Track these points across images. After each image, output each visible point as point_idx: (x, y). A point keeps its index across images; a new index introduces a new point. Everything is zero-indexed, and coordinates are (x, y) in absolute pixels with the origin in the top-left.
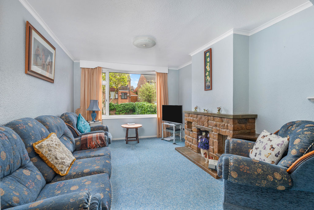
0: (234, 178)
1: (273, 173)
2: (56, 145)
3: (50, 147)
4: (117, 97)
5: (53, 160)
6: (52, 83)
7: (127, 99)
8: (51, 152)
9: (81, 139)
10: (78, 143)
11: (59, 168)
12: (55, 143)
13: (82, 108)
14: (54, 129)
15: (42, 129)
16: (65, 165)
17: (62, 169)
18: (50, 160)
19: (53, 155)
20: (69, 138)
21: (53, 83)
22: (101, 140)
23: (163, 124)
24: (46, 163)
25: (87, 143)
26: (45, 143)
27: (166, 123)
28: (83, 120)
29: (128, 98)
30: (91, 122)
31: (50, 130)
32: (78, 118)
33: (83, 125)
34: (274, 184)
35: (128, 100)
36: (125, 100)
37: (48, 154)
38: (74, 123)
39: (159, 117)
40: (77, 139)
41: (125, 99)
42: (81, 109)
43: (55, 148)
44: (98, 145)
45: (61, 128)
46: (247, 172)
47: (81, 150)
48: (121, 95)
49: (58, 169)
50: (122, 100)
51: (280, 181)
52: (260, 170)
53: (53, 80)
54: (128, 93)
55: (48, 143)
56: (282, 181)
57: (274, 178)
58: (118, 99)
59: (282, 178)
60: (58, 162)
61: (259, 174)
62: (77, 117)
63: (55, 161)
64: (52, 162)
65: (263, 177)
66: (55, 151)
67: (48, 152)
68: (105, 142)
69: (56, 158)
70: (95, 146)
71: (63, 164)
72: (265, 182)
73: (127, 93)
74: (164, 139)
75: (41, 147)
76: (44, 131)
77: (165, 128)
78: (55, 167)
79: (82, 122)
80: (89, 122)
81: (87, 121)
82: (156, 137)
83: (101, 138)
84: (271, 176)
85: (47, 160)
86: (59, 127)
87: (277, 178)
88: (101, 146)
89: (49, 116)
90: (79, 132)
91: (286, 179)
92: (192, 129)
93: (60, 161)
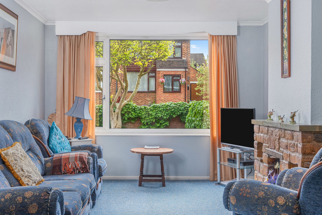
0: (233, 204)
1: (277, 197)
2: (21, 155)
3: (15, 156)
4: (152, 88)
5: (19, 171)
6: (13, 71)
7: (179, 91)
8: (17, 162)
9: (53, 159)
10: (49, 165)
11: (25, 181)
12: (20, 154)
13: (59, 113)
14: (18, 138)
15: (6, 135)
16: (32, 180)
17: (29, 184)
18: (16, 171)
19: (19, 166)
20: (37, 155)
21: (15, 71)
22: (81, 162)
23: (220, 151)
24: (12, 173)
25: (61, 165)
26: (11, 151)
27: (227, 148)
28: (58, 133)
29: (183, 90)
30: (73, 140)
31: (14, 139)
32: (51, 129)
33: (59, 141)
34: (275, 211)
35: (182, 96)
36: (175, 95)
37: (14, 164)
38: (44, 135)
39: (215, 134)
40: (48, 159)
41: (173, 91)
42: (57, 115)
43: (21, 159)
44: (77, 169)
45: (26, 139)
46: (246, 196)
47: (52, 175)
48: (162, 82)
49: (25, 183)
50: (167, 95)
51: (282, 206)
52: (263, 193)
53: (14, 67)
54: (183, 74)
55: (13, 151)
56: (285, 207)
57: (276, 203)
58: (155, 92)
59: (286, 203)
60: (24, 174)
61: (259, 198)
62: (49, 127)
63: (22, 172)
64: (18, 174)
65: (264, 202)
66: (21, 162)
67: (14, 161)
68: (86, 166)
69: (22, 170)
70: (72, 170)
71: (29, 178)
72: (266, 209)
73: (179, 76)
74: (222, 183)
75: (7, 154)
76: (9, 139)
77: (227, 160)
78: (21, 179)
79: (57, 137)
80: (71, 139)
81: (67, 137)
82: (208, 180)
83: (81, 159)
84: (272, 200)
85: (13, 170)
86: (24, 137)
87: (280, 202)
88: (81, 172)
89: (12, 122)
90: (52, 152)
91: (290, 205)
92: (263, 158)
93: (27, 173)
